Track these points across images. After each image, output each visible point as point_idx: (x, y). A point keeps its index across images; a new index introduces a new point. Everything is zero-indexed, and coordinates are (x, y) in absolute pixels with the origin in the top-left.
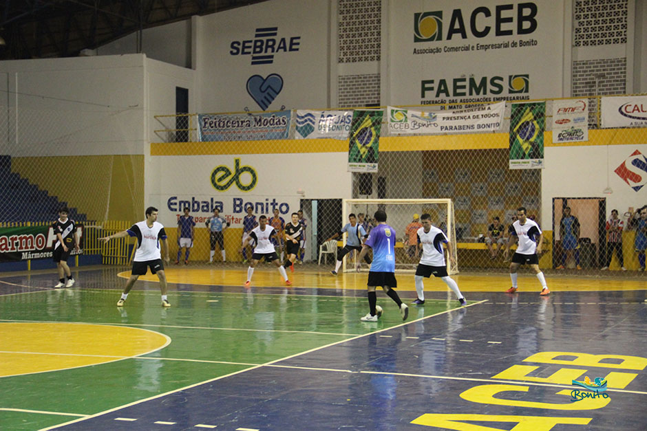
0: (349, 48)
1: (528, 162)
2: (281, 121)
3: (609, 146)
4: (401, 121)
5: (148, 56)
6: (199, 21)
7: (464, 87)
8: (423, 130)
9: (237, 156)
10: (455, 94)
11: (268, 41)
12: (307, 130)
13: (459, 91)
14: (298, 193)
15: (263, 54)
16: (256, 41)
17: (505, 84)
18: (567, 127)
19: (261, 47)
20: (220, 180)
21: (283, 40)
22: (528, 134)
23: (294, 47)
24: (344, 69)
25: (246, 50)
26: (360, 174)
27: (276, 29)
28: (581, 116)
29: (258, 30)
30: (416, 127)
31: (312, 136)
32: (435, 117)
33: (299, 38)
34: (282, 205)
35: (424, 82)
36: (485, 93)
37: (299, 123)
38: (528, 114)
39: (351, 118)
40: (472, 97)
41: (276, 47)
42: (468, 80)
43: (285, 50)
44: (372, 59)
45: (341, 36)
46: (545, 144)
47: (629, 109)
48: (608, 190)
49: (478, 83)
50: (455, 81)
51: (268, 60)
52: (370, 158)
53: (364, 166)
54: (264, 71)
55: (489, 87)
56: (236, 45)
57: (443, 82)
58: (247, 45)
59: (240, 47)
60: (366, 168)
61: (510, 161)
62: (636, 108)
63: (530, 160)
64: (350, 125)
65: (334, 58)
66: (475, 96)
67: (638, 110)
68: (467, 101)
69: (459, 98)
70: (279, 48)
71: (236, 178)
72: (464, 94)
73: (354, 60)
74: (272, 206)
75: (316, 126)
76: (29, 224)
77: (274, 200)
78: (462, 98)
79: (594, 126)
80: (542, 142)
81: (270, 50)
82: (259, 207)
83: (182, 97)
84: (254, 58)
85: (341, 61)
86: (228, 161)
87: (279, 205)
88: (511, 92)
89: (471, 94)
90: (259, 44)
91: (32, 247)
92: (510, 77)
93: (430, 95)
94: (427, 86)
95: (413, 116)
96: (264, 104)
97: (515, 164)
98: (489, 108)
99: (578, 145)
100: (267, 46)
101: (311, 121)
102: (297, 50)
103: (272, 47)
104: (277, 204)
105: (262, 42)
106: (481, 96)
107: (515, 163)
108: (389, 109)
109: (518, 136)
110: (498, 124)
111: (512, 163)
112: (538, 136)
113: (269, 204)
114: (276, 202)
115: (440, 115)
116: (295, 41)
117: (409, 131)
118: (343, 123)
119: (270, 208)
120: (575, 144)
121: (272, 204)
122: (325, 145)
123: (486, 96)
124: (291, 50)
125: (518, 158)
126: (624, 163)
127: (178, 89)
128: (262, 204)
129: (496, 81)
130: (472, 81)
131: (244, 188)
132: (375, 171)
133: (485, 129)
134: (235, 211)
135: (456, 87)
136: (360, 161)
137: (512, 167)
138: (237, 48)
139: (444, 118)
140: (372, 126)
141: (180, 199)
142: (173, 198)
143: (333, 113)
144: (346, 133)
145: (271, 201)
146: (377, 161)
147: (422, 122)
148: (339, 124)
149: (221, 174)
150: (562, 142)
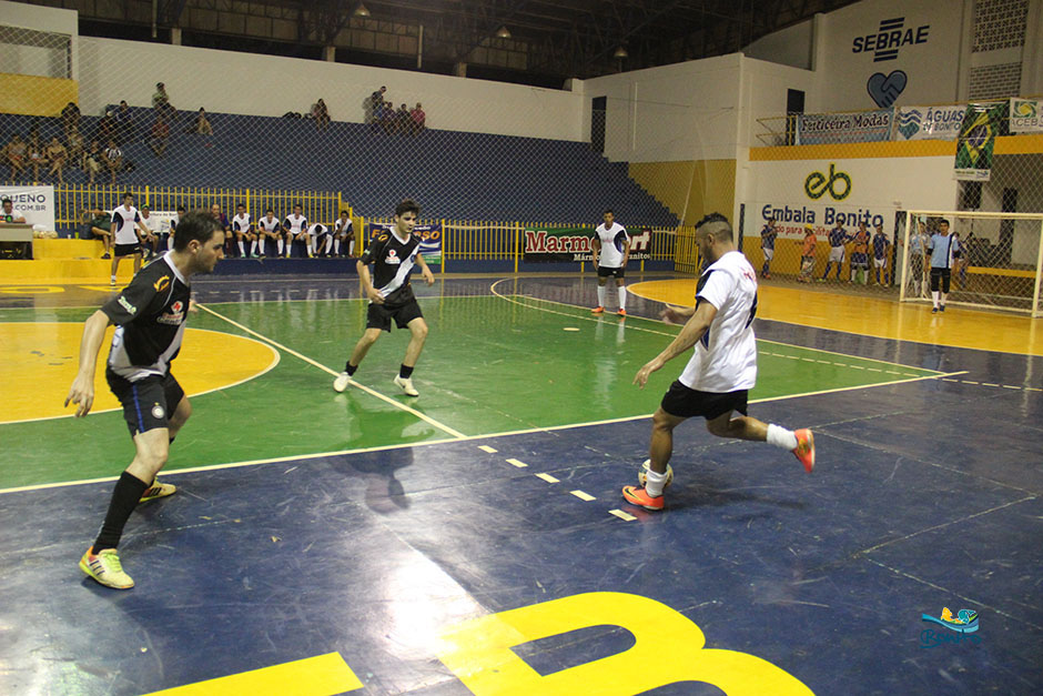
0: (986, 33)
2: (884, 120)
4: (1027, 116)
5: (745, 56)
6: (823, 20)
9: (832, 161)
11: (893, 33)
12: (911, 131)
14: (895, 203)
15: (887, 49)
16: (880, 35)
19: (885, 41)
20: (815, 187)
21: (910, 31)
23: (922, 38)
24: (977, 60)
25: (869, 46)
26: (965, 181)
27: (902, 19)
29: (883, 23)
31: (916, 136)
33: (927, 27)
34: (876, 217)
37: (903, 122)
39: (963, 115)
41: (901, 40)
43: (911, 43)
44: (1015, 44)
45: (978, 20)
51: (892, 55)
52: (982, 164)
53: (973, 173)
54: (886, 68)
56: (859, 42)
58: (870, 40)
59: (863, 43)
60: (975, 175)
64: (961, 122)
65: (966, 49)
70: (905, 40)
71: (830, 186)
73: (992, 48)
75: (921, 126)
76: (584, 226)
77: (868, 212)
81: (894, 43)
82: (852, 218)
83: (796, 100)
84: (877, 54)
85: (975, 50)
86: (823, 167)
87: (873, 217)
90: (883, 38)
91: (586, 249)
100: (892, 40)
101: (917, 119)
102: (925, 41)
103: (897, 40)
104: (871, 216)
105: (886, 35)
114: (870, 214)
116: (923, 31)
118: (953, 121)
122: (931, 148)
124: (918, 41)
127: (791, 92)
128: (854, 216)
131: (837, 197)
132: (987, 179)
134: (826, 223)
136: (970, 165)
138: (860, 45)
140: (989, 123)
141: (774, 207)
142: (768, 206)
143: (942, 109)
144: (955, 133)
145: (864, 212)
146: (990, 166)
148: (948, 122)
149: (815, 180)
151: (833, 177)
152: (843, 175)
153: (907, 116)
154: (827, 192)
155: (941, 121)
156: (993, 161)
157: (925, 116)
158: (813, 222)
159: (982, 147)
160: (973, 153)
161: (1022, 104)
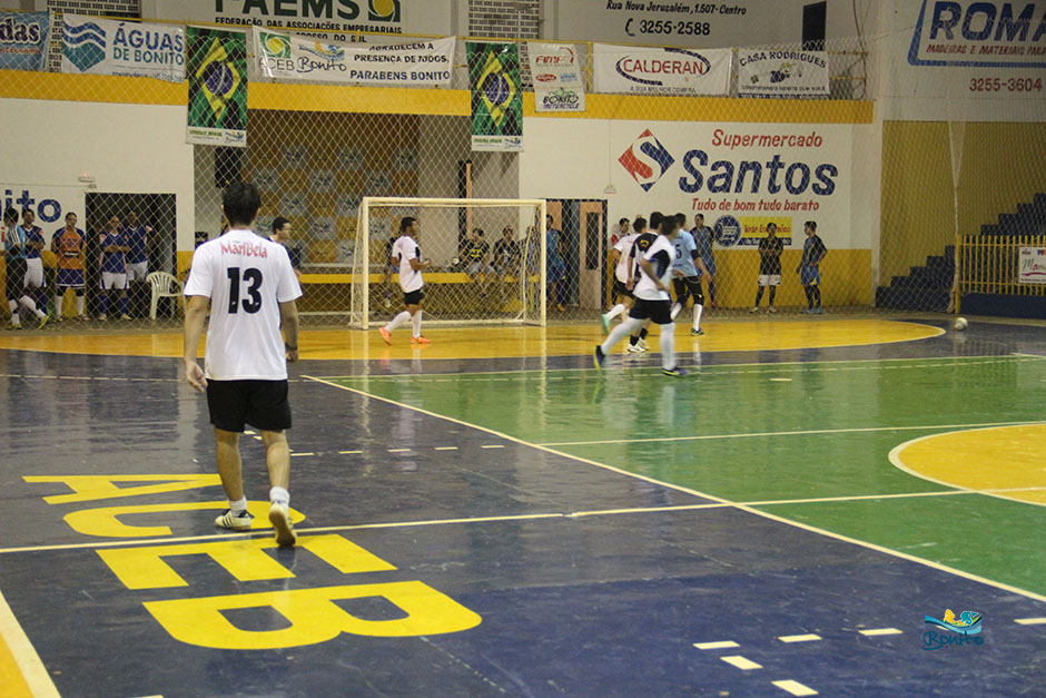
1: (500, 141)
2: (28, 33)
3: (612, 121)
4: (280, 55)
7: (293, 1)
8: (318, 74)
12: (87, 57)
13: (284, 6)
14: (80, 180)
18: (555, 85)
26: (208, 149)
28: (569, 71)
30: (307, 68)
31: (101, 68)
32: (342, 53)
34: (44, 203)
36: (329, 15)
37: (72, 41)
38: (493, 61)
39: (183, 42)
40: (307, 20)
46: (525, 112)
47: (630, 66)
48: (610, 189)
52: (231, 121)
53: (220, 134)
60: (222, 137)
61: (473, 137)
62: (638, 66)
63: (503, 137)
64: (184, 54)
66: (312, 18)
67: (640, 68)
68: (299, 25)
69: (285, 19)
72: (294, 13)
75: (109, 50)
77: (25, 193)
80: (519, 106)
87: (37, 203)
89: (305, 14)
93: (233, 9)
95: (301, 48)
97: (479, 144)
98: (431, 46)
99: (570, 117)
101: (97, 39)
104: (32, 201)
107: (480, 141)
108: (256, 31)
109: (485, 97)
110: (446, 75)
111: (476, 140)
112: (515, 98)
113: (14, 202)
114: (31, 197)
117: (294, 74)
118: (167, 50)
120: (567, 115)
121: (20, 200)
122: (131, 90)
125: (484, 133)
126: (631, 147)
132: (242, 144)
133: (424, 81)
136: (212, 123)
137: (475, 147)
139: (356, 57)
140: (230, 58)
143: (142, 28)
144: (180, 71)
145: (17, 195)
146: (243, 126)
147: (317, 59)
148: (157, 50)
150: (548, 110)
153: (74, 31)
155: (144, 48)
157: (111, 34)
159: (227, 96)
160: (217, 104)
161: (270, 36)
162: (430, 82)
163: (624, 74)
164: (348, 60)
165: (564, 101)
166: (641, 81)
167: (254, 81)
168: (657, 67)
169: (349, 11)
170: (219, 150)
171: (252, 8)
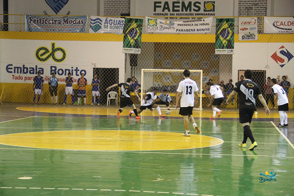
1: (225, 51)
2: (81, 22)
3: (268, 43)
4: (153, 25)
7: (179, 7)
8: (166, 31)
9: (53, 42)
10: (174, 10)
12: (97, 28)
13: (175, 9)
14: (92, 64)
17: (202, 6)
18: (247, 32)
20: (42, 55)
22: (226, 35)
28: (253, 26)
30: (162, 29)
31: (101, 31)
32: (174, 24)
34: (82, 71)
35: (155, 3)
36: (190, 11)
37: (92, 24)
38: (225, 24)
39: (124, 22)
40: (183, 13)
42: (181, 3)
46: (235, 41)
47: (279, 24)
48: (267, 66)
49: (186, 5)
50: (174, 3)
52: (136, 46)
53: (132, 50)
55: (193, 7)
57: (166, 3)
60: (134, 51)
61: (216, 50)
62: (282, 24)
63: (227, 50)
64: (123, 26)
66: (184, 12)
67: (283, 24)
68: (180, 14)
69: (175, 13)
71: (52, 54)
72: (178, 11)
74: (75, 71)
75: (102, 26)
77: (77, 68)
78: (178, 13)
79: (260, 32)
80: (233, 39)
86: (48, 44)
87: (80, 71)
88: (205, 11)
89: (182, 11)
92: (205, 2)
93: (159, 10)
94: (157, 5)
95: (161, 23)
96: (57, 10)
97: (218, 52)
98: (204, 20)
99: (252, 42)
101: (100, 23)
104: (79, 70)
106: (188, 12)
107: (218, 51)
108: (147, 18)
109: (220, 36)
110: (208, 29)
112: (231, 36)
113: (74, 70)
114: (78, 69)
115: (176, 23)
117: (158, 31)
118: (119, 25)
119: (74, 72)
120: (250, 42)
121: (75, 70)
122: (108, 37)
123: (191, 12)
125: (220, 48)
126: (276, 52)
128: (69, 70)
129: (197, 4)
130: (183, 3)
131: (58, 61)
132: (139, 53)
133: (201, 32)
135: (174, 7)
136: (130, 46)
137: (216, 53)
139: (178, 25)
140: (137, 27)
141: (14, 65)
142: (10, 65)
143: (113, 19)
144: (121, 31)
145: (75, 68)
146: (140, 47)
147: (166, 26)
148: (117, 25)
149: (42, 52)
150: (243, 40)
151: (54, 50)
152: (59, 49)
153: (94, 20)
154: (51, 57)
155: (113, 25)
156: (141, 45)
157: (104, 21)
158: (42, 74)
159: (136, 38)
160: (132, 41)
161: (151, 20)
162: (203, 32)
163: (276, 27)
164: (175, 26)
165: (250, 37)
166: (283, 29)
167: (144, 33)
168: (290, 24)
169: (197, 9)
170: (132, 55)
171: (165, 10)
